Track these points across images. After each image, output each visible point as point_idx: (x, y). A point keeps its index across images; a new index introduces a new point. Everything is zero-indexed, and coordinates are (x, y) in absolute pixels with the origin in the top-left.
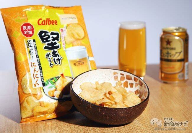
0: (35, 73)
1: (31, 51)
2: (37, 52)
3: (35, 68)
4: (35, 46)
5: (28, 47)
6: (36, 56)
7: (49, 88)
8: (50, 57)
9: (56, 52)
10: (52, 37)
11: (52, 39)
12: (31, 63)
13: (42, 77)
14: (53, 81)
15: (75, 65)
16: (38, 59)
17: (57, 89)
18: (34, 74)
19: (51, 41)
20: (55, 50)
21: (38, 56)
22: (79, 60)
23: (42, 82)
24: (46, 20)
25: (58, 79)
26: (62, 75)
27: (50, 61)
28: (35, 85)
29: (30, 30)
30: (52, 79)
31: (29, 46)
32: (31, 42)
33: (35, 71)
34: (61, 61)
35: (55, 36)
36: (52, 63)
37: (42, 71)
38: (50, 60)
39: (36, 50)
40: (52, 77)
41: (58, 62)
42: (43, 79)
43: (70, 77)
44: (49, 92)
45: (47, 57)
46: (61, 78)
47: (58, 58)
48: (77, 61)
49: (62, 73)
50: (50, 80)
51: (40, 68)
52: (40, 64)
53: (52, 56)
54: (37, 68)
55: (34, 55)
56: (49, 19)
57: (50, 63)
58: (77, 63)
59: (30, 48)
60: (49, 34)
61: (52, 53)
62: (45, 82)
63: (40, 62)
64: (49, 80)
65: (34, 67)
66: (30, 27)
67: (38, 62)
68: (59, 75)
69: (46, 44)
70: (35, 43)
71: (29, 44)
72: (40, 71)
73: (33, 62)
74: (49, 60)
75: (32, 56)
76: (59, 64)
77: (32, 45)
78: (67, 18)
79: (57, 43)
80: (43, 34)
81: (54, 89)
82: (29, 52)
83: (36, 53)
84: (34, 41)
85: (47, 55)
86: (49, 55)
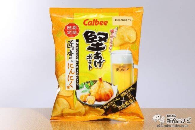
0: (71, 75)
1: (71, 52)
2: (78, 52)
3: (72, 69)
4: (77, 46)
5: (68, 48)
6: (76, 56)
7: (83, 92)
8: (91, 59)
9: (100, 53)
10: (100, 37)
11: (99, 39)
12: (69, 64)
13: (77, 80)
14: (89, 84)
15: (118, 70)
16: (78, 60)
17: (91, 94)
18: (68, 76)
19: (98, 41)
20: (99, 52)
21: (78, 57)
22: (124, 65)
23: (77, 84)
24: (93, 20)
25: (95, 83)
26: (101, 79)
27: (90, 64)
28: (68, 87)
29: (75, 30)
30: (87, 83)
31: (70, 46)
32: (73, 42)
33: (71, 73)
34: (103, 64)
35: (103, 37)
36: (91, 65)
37: (78, 73)
38: (91, 62)
39: (77, 50)
40: (88, 81)
41: (98, 65)
42: (78, 81)
43: (109, 83)
44: (81, 97)
45: (88, 59)
46: (98, 82)
47: (100, 61)
48: (121, 66)
49: (100, 78)
50: (86, 84)
51: (76, 69)
52: (78, 66)
53: (93, 58)
54: (74, 70)
55: (74, 56)
56: (97, 20)
57: (89, 65)
58: (120, 69)
59: (71, 49)
60: (96, 34)
61: (95, 55)
62: (80, 85)
63: (78, 63)
64: (84, 84)
65: (70, 68)
66: (74, 27)
67: (76, 63)
68: (97, 79)
69: (90, 45)
70: (77, 43)
71: (71, 45)
72: (76, 73)
73: (70, 63)
74: (89, 62)
75: (71, 56)
76: (99, 68)
77: (74, 45)
78: (121, 20)
79: (103, 44)
80: (89, 34)
81: (88, 93)
82: (69, 52)
83: (76, 54)
84: (77, 41)
85: (88, 56)
86: (91, 56)
